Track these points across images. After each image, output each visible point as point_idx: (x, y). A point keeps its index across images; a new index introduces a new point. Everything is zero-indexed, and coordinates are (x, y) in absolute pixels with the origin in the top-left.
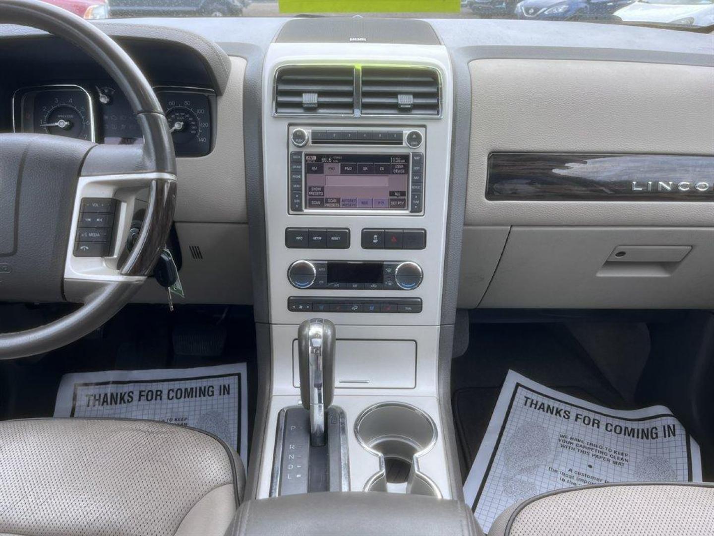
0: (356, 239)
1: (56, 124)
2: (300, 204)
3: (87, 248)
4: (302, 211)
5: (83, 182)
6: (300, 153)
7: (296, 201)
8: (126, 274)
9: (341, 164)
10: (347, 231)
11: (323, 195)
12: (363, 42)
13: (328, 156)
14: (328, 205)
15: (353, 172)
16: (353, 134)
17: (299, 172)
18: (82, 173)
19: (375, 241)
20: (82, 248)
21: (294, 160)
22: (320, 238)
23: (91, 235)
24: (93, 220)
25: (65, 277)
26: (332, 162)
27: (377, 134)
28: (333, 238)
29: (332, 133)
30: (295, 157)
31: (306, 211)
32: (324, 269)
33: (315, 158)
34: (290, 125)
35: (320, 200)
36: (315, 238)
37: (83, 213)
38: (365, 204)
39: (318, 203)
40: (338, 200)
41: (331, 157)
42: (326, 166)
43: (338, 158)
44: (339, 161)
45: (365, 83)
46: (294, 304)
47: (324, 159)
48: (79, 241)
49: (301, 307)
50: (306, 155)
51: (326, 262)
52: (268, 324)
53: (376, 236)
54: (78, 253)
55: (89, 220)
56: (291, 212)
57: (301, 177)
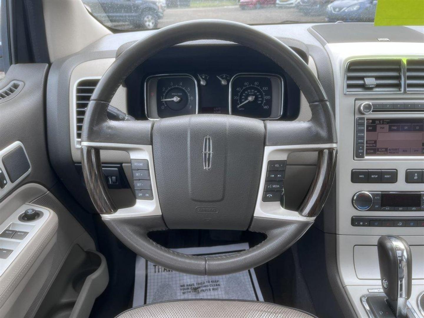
0: (401, 176)
1: (172, 99)
2: (363, 153)
3: (271, 195)
4: (363, 157)
5: (268, 150)
6: (363, 119)
7: (360, 151)
8: (305, 216)
9: (389, 125)
10: (395, 171)
11: (376, 146)
12: (388, 41)
13: (379, 120)
14: (379, 153)
15: (397, 130)
16: (401, 105)
17: (363, 131)
18: (267, 143)
19: (416, 178)
20: (268, 195)
21: (359, 123)
22: (377, 176)
23: (274, 186)
24: (276, 176)
25: (255, 215)
26: (383, 124)
27: (418, 105)
28: (386, 176)
29: (386, 105)
30: (360, 121)
31: (366, 157)
32: (378, 198)
33: (371, 121)
34: (356, 100)
35: (374, 150)
36: (373, 176)
37: (269, 171)
38: (405, 152)
39: (372, 151)
40: (386, 150)
41: (383, 121)
42: (378, 127)
43: (386, 121)
44: (388, 123)
45: (409, 70)
46: (356, 221)
47: (377, 122)
48: (267, 191)
49: (361, 223)
50: (367, 119)
51: (380, 193)
52: (334, 234)
53: (416, 174)
54: (265, 199)
55: (273, 176)
56: (355, 158)
57: (364, 134)
